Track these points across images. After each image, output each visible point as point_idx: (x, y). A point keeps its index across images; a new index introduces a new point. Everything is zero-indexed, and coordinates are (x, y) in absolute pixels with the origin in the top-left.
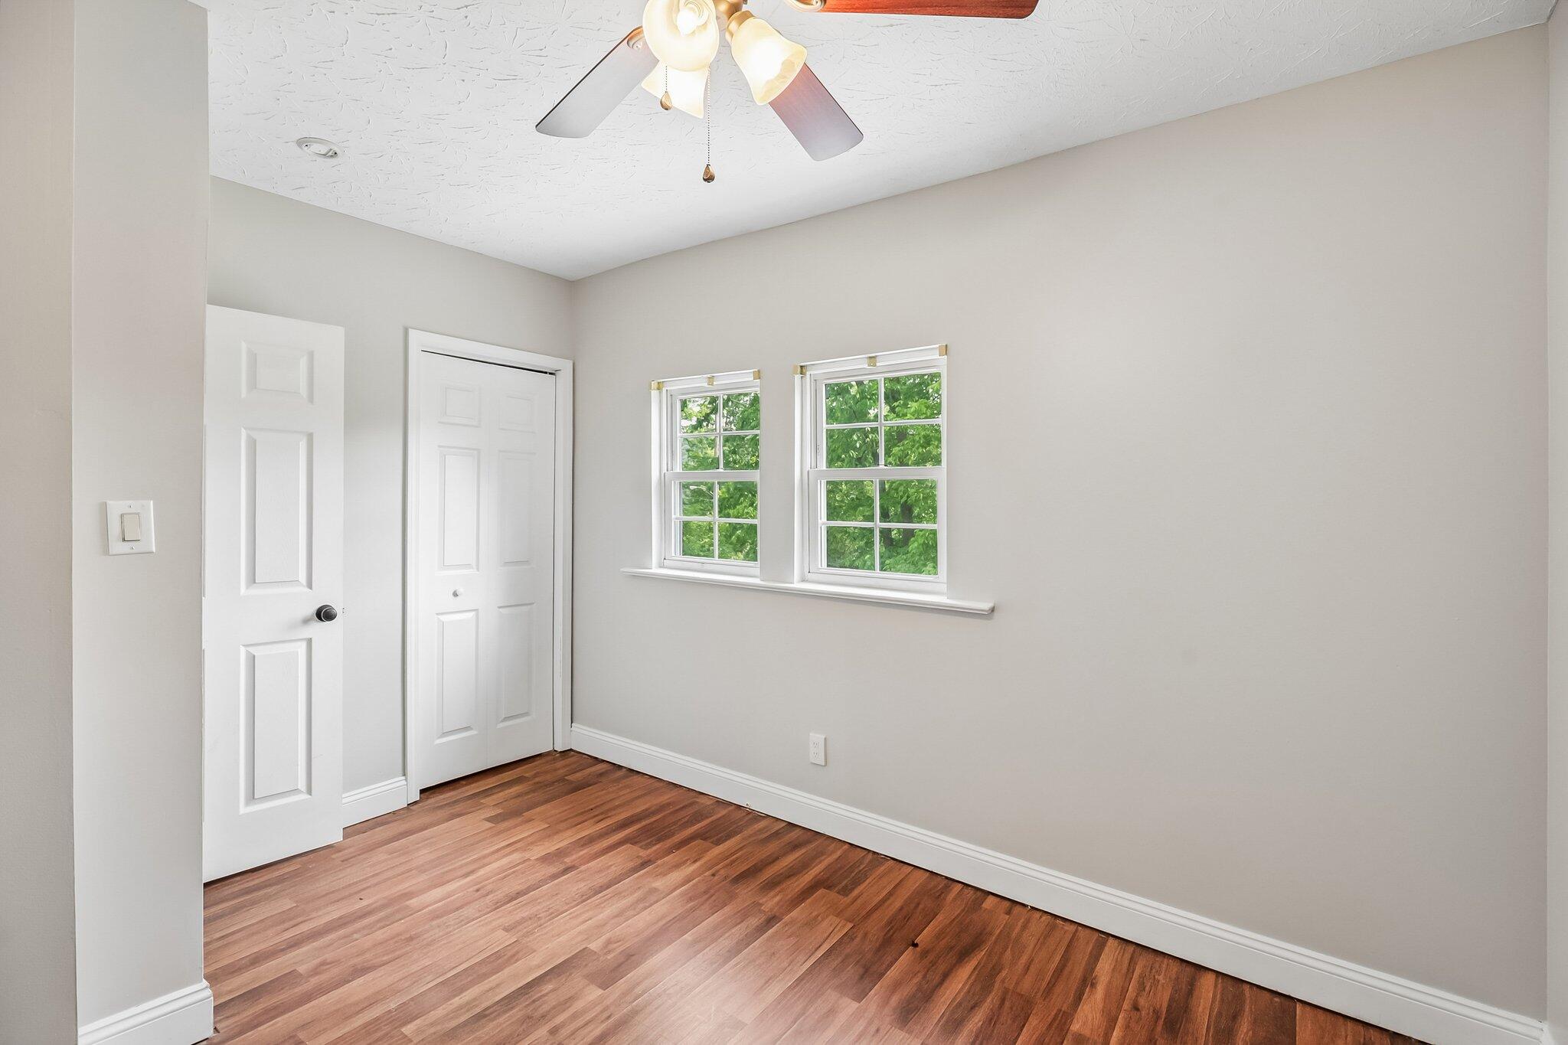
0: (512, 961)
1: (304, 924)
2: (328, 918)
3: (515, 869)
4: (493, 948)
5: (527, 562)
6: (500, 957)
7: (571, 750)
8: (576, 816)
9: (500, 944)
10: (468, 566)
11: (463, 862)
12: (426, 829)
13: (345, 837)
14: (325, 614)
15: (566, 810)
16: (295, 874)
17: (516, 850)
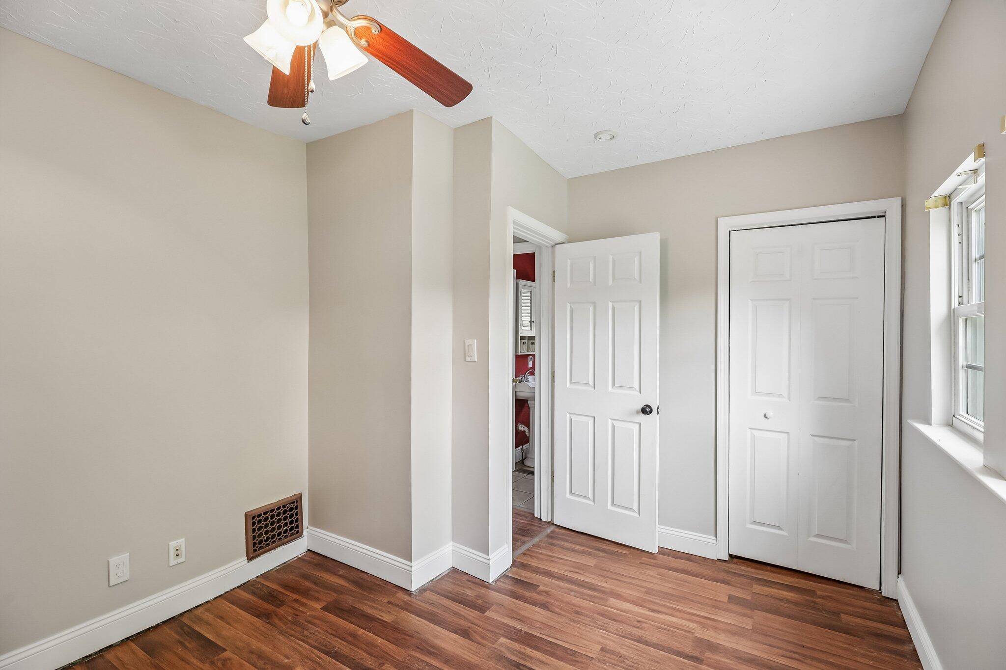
0: (572, 663)
1: (578, 574)
2: (587, 580)
3: (674, 629)
4: (581, 649)
5: (847, 400)
6: (573, 655)
7: (897, 601)
8: (779, 639)
9: (586, 651)
10: (780, 395)
11: (672, 605)
12: (696, 577)
13: (659, 553)
14: (646, 410)
15: (782, 631)
16: (619, 555)
17: (700, 623)
